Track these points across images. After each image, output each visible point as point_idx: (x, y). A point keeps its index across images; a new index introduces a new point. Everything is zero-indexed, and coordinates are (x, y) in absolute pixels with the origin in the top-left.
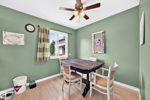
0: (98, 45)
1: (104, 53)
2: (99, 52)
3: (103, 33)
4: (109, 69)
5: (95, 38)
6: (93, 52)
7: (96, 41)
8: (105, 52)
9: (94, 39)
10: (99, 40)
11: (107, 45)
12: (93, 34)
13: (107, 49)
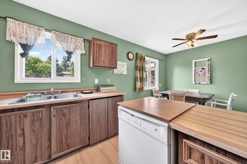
0: (201, 74)
1: (209, 83)
2: (202, 83)
3: (208, 60)
4: (228, 100)
5: (197, 66)
6: (194, 82)
7: (198, 70)
8: (211, 83)
9: (195, 67)
10: (203, 69)
11: (215, 75)
12: (194, 61)
13: (214, 80)
